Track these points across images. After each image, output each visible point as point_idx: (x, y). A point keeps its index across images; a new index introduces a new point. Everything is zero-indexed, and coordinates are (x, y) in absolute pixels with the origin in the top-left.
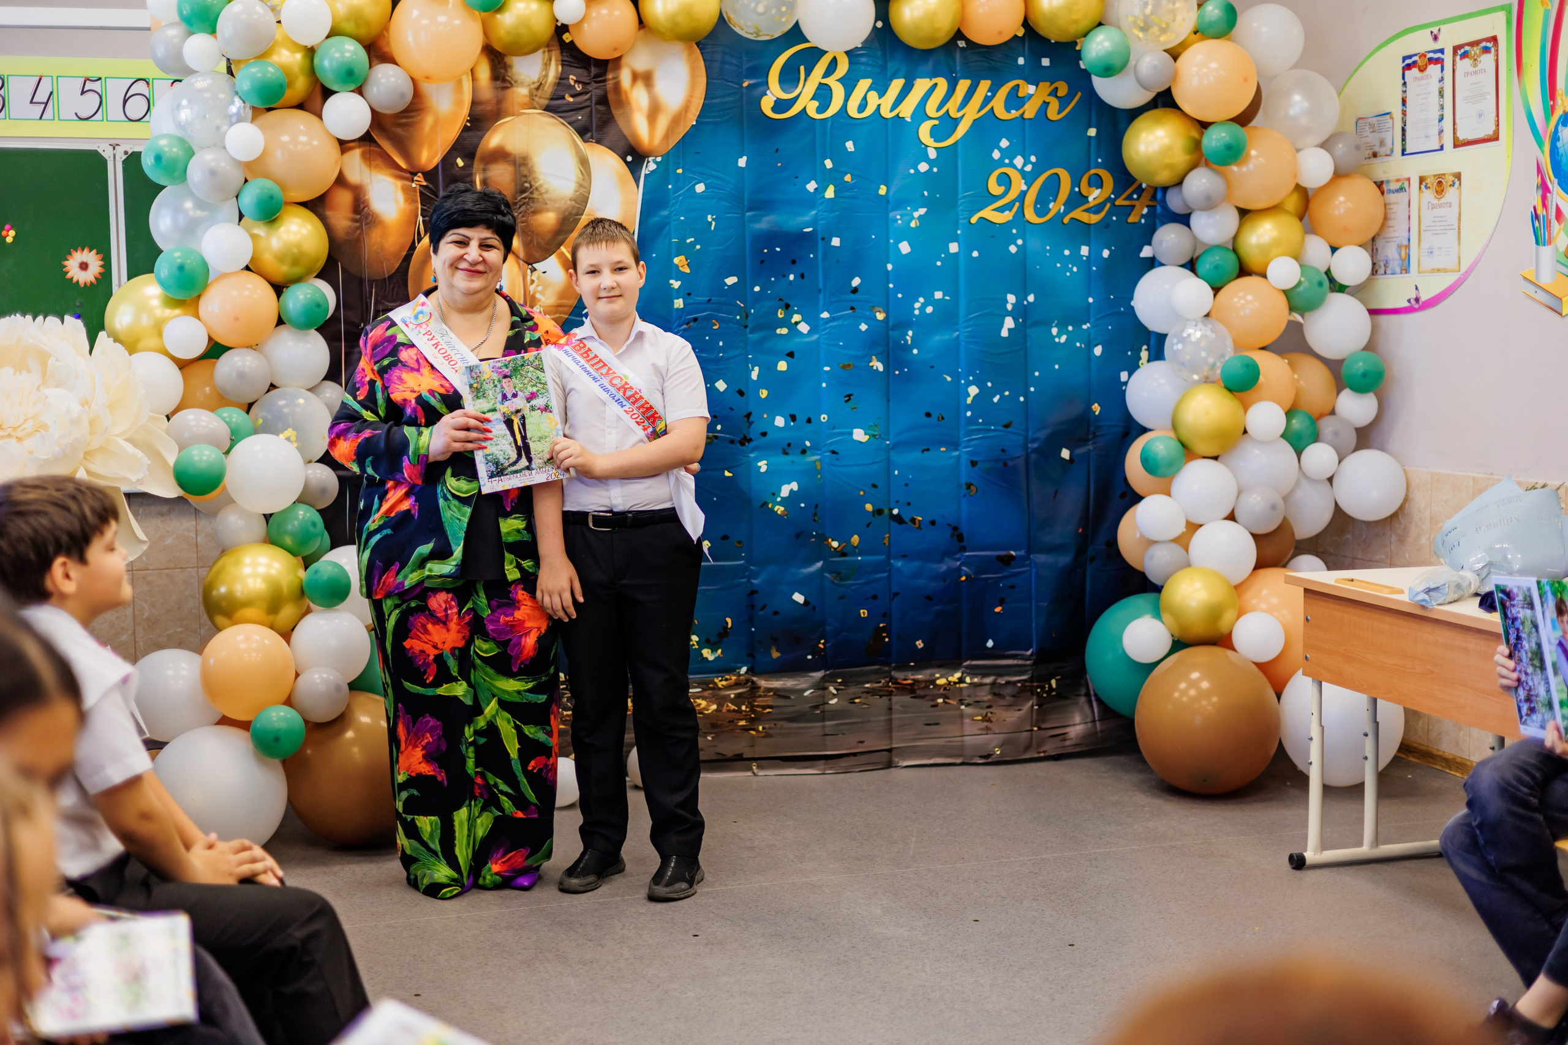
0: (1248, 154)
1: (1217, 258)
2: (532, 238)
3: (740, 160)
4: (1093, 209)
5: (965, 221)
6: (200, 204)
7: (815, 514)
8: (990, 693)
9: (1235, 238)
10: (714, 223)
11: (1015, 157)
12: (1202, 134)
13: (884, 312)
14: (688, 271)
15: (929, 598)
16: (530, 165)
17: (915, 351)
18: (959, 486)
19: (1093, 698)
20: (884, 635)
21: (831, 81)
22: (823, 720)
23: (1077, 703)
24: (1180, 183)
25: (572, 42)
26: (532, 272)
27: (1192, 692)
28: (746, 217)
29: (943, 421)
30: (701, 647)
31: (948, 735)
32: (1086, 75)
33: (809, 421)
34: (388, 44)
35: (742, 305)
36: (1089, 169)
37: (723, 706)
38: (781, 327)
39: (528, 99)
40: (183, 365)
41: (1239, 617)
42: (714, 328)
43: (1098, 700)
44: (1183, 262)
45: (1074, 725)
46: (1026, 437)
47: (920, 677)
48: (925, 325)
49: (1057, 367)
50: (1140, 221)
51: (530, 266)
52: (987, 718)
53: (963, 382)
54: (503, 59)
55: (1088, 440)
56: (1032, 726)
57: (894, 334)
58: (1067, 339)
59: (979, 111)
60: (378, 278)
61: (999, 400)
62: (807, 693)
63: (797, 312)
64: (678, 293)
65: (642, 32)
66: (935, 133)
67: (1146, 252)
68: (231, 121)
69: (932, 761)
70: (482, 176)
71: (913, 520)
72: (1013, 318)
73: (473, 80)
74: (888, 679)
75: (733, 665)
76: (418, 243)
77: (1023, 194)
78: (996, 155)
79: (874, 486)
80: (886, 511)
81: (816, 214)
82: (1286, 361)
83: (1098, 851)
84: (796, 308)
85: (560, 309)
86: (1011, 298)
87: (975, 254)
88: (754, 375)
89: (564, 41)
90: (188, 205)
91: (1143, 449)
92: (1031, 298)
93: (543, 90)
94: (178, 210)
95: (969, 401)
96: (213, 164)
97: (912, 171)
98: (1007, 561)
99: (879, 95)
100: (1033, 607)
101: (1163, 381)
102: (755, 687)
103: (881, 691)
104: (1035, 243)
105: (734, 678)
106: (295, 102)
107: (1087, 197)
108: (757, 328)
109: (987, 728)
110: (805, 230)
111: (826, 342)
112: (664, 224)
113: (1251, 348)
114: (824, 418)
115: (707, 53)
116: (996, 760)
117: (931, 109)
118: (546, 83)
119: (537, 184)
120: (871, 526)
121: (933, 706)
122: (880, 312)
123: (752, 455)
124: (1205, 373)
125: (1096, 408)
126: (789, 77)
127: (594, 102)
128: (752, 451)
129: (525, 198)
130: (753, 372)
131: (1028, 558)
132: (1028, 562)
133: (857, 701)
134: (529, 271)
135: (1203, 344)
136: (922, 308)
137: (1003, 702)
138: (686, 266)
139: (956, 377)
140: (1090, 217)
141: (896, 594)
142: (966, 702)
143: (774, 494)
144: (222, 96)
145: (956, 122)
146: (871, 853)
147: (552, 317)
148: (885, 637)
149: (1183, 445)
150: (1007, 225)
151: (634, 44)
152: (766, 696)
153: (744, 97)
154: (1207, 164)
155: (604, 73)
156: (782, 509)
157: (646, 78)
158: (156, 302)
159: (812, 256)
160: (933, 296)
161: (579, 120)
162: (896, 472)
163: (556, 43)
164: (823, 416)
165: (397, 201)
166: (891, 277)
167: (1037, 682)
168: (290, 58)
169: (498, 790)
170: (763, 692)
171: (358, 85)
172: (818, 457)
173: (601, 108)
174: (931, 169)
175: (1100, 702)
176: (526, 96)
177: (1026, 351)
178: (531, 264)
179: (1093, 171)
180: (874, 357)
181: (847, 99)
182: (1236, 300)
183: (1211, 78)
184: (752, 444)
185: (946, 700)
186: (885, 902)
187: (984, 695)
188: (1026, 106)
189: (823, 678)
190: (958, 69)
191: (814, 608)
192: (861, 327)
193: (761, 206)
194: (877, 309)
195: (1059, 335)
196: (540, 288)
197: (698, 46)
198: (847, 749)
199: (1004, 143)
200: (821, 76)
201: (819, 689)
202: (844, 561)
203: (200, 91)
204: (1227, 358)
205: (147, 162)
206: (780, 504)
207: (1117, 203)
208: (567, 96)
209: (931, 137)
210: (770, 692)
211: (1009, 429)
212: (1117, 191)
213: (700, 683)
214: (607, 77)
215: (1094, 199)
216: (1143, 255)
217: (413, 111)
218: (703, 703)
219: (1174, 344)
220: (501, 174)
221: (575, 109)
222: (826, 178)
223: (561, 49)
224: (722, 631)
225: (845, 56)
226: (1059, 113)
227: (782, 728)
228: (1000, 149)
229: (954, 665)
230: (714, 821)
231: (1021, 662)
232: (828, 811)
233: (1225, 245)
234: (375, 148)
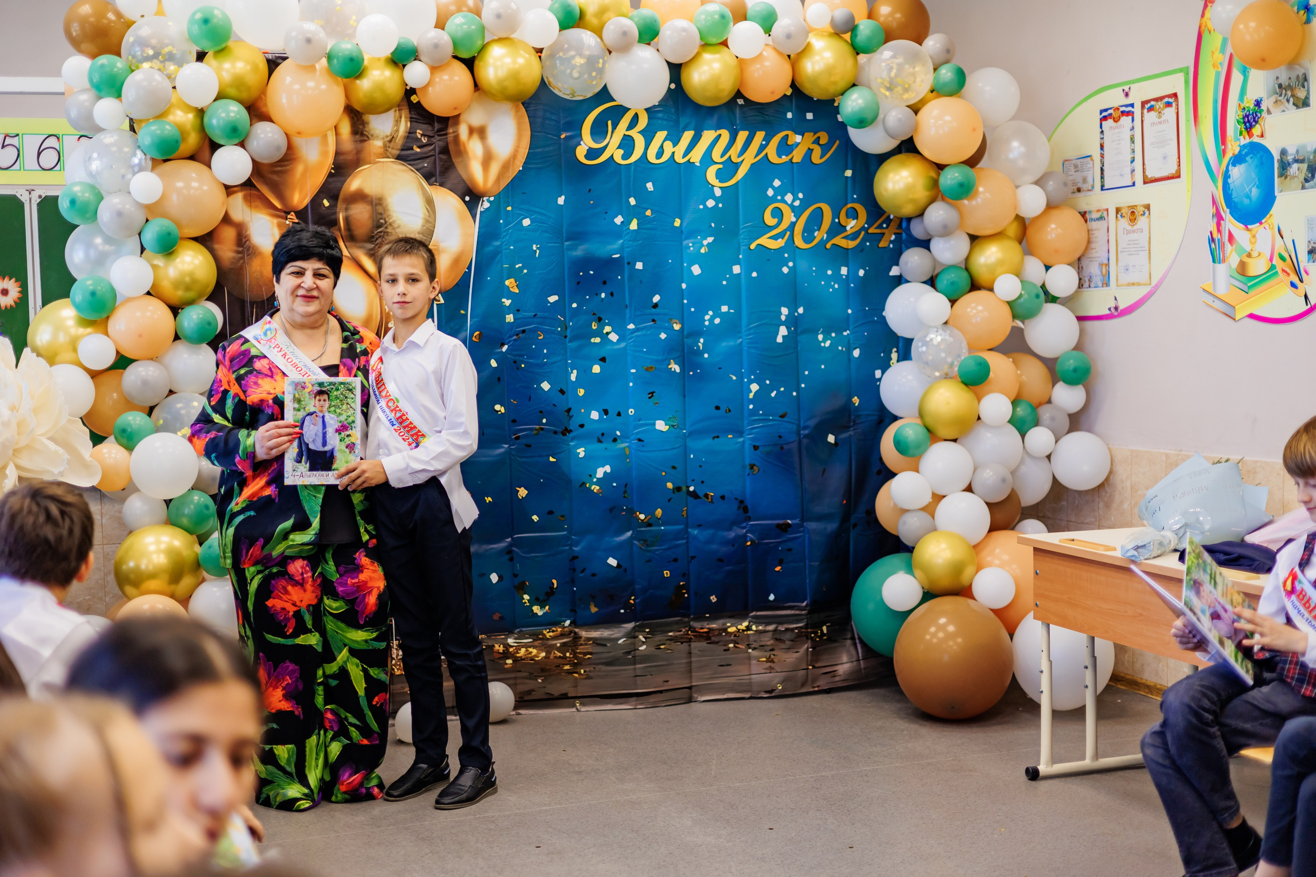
0: (977, 190)
1: (953, 275)
3: (559, 199)
4: (850, 236)
5: (746, 247)
6: (108, 240)
7: (625, 492)
8: (772, 639)
9: (967, 259)
10: (538, 251)
11: (786, 195)
12: (939, 175)
13: (680, 323)
14: (517, 291)
15: (720, 560)
16: (384, 204)
17: (706, 356)
18: (744, 467)
19: (857, 641)
20: (684, 591)
21: (634, 133)
22: (635, 664)
23: (844, 646)
24: (921, 215)
25: (419, 102)
27: (941, 635)
28: (565, 246)
29: (730, 413)
30: (532, 605)
31: (738, 674)
32: (843, 126)
33: (619, 414)
34: (266, 105)
35: (562, 319)
36: (846, 204)
37: (550, 654)
38: (595, 337)
39: (383, 150)
40: (94, 375)
41: (977, 572)
42: (539, 338)
43: (862, 642)
44: (925, 279)
45: (842, 664)
46: (799, 425)
47: (714, 626)
48: (714, 334)
49: (823, 367)
50: (889, 245)
52: (770, 660)
53: (746, 380)
54: (361, 117)
55: (849, 427)
57: (688, 341)
58: (830, 344)
59: (755, 157)
60: (258, 300)
61: (776, 395)
62: (620, 642)
63: (608, 324)
64: (509, 310)
65: (477, 93)
66: (720, 175)
67: (895, 271)
68: (133, 171)
69: (725, 696)
70: (344, 214)
71: (706, 496)
72: (786, 327)
73: (336, 134)
74: (687, 628)
75: (558, 619)
77: (793, 225)
78: (770, 192)
79: (674, 468)
80: (684, 489)
81: (623, 243)
82: (1011, 360)
84: (607, 321)
86: (785, 311)
87: (754, 274)
88: (573, 377)
89: (412, 102)
90: (98, 240)
91: (896, 433)
92: (801, 310)
93: (395, 142)
94: (89, 245)
95: (751, 396)
96: (120, 206)
97: (701, 207)
98: (785, 528)
99: (673, 144)
100: (807, 566)
101: (910, 377)
102: (577, 637)
103: (682, 638)
104: (803, 265)
105: (559, 630)
106: (188, 154)
107: (845, 227)
108: (574, 338)
109: (771, 668)
110: (614, 256)
111: (632, 349)
112: (497, 252)
113: (982, 350)
114: (631, 411)
115: (531, 110)
116: (778, 694)
117: (716, 155)
118: (397, 136)
119: (391, 221)
120: (672, 500)
121: (725, 650)
122: (676, 323)
123: (572, 444)
124: (945, 371)
125: (856, 400)
126: (599, 130)
127: (437, 152)
128: (572, 440)
129: (381, 232)
130: (572, 374)
131: (802, 526)
132: (802, 529)
133: (662, 647)
135: (942, 347)
136: (711, 320)
137: (783, 646)
138: (515, 287)
139: (740, 377)
140: (848, 243)
141: (693, 557)
142: (752, 646)
143: (590, 476)
144: (126, 149)
145: (737, 166)
146: (679, 775)
148: (685, 593)
150: (780, 250)
151: (469, 106)
152: (586, 644)
153: (562, 147)
154: (943, 199)
155: (446, 128)
156: (598, 488)
157: (480, 132)
158: (71, 323)
159: (619, 277)
160: (720, 309)
161: (425, 167)
162: (692, 456)
163: (405, 103)
164: (630, 411)
165: (273, 235)
166: (685, 294)
167: (811, 628)
168: (184, 118)
169: (348, 722)
170: (584, 641)
171: (241, 140)
172: (628, 444)
173: (443, 157)
174: (717, 205)
175: (864, 645)
176: (381, 147)
177: (797, 355)
179: (849, 205)
180: (672, 361)
181: (647, 148)
182: (969, 310)
183: (946, 128)
184: (572, 435)
185: (736, 645)
186: (694, 815)
187: (768, 640)
188: (794, 152)
189: (634, 628)
190: (738, 122)
191: (626, 570)
192: (661, 336)
193: (577, 236)
194: (674, 321)
195: (824, 341)
197: (523, 105)
198: (655, 687)
199: (777, 183)
200: (625, 129)
201: (631, 638)
202: (650, 531)
203: (108, 145)
204: (963, 358)
205: (64, 206)
206: (596, 484)
207: (870, 231)
208: (415, 147)
209: (717, 179)
210: (590, 641)
211: (785, 419)
212: (870, 222)
213: (531, 635)
214: (448, 131)
215: (851, 228)
216: (891, 274)
217: (287, 161)
218: (534, 651)
219: (919, 347)
220: (361, 213)
221: (423, 158)
222: (630, 213)
223: (409, 108)
224: (549, 591)
225: (645, 113)
226: (821, 158)
227: (600, 671)
228: (773, 188)
229: (740, 614)
230: (547, 750)
231: (797, 612)
232: (641, 739)
233: (959, 265)
234: (255, 192)
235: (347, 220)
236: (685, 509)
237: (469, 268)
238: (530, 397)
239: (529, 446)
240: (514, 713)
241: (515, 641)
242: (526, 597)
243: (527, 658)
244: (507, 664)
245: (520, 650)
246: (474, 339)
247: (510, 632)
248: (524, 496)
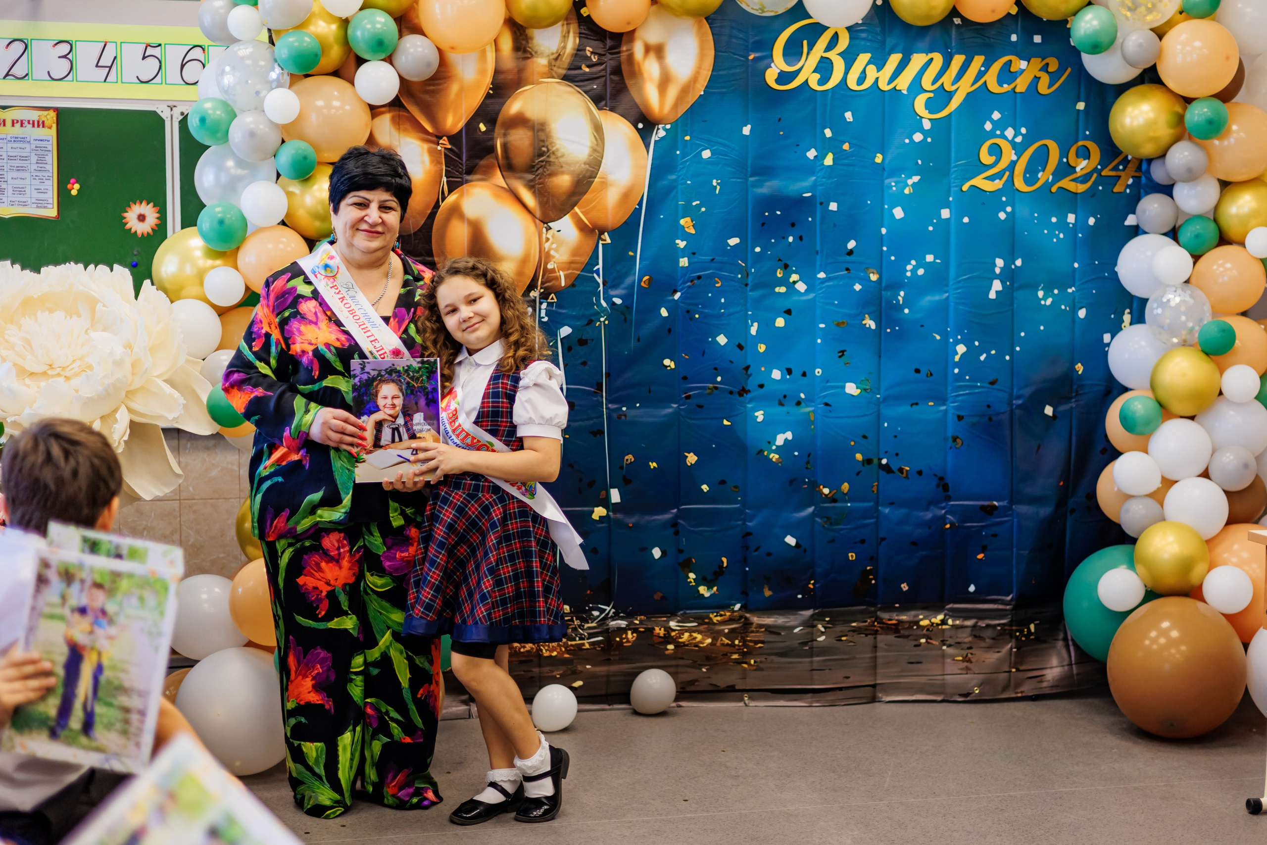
0: (1229, 129)
1: (1198, 227)
2: (548, 199)
3: (745, 128)
4: (1080, 179)
5: (957, 189)
6: (240, 163)
7: (808, 463)
8: (971, 635)
9: (1216, 208)
10: (718, 187)
11: (1006, 129)
12: (1185, 109)
13: (877, 273)
14: (693, 231)
15: (914, 543)
16: (548, 130)
17: (906, 311)
18: (946, 439)
19: (1070, 643)
20: (871, 577)
21: (833, 55)
22: (812, 656)
23: (1055, 647)
24: (1163, 156)
25: (589, 16)
26: (547, 230)
27: (1162, 641)
28: (749, 183)
29: (932, 378)
30: (698, 585)
31: (931, 672)
32: (1076, 53)
33: (804, 374)
34: (417, 16)
35: (744, 265)
36: (1077, 141)
37: (717, 641)
38: (780, 286)
39: (547, 69)
40: (222, 312)
41: (1209, 570)
42: (717, 285)
43: (1075, 644)
44: (1165, 230)
45: (1052, 668)
46: (1011, 394)
47: (904, 618)
48: (917, 287)
49: (1042, 328)
50: (1125, 190)
51: (546, 225)
52: (967, 659)
53: (951, 340)
54: (524, 31)
55: (1071, 398)
56: (1010, 667)
57: (887, 294)
58: (1052, 302)
59: (973, 84)
60: (405, 234)
61: (985, 358)
62: (796, 630)
63: (795, 272)
64: (683, 253)
65: (654, 7)
66: (931, 106)
67: (1131, 220)
68: (269, 87)
69: (912, 698)
70: (502, 140)
71: (901, 470)
72: (1001, 281)
73: (496, 51)
74: (873, 619)
75: (727, 602)
76: (442, 202)
77: (1013, 164)
78: (988, 126)
79: (865, 437)
80: (875, 461)
81: (816, 180)
82: (1263, 327)
83: (1064, 790)
84: (794, 269)
85: (573, 266)
86: (1000, 262)
87: (966, 220)
88: (754, 330)
89: (582, 15)
90: (230, 163)
91: (1122, 407)
92: (1019, 262)
93: (561, 60)
94: (220, 168)
95: (957, 358)
96: (252, 126)
97: (907, 141)
98: (990, 511)
99: (877, 69)
100: (1014, 555)
101: (1143, 343)
102: (747, 623)
103: (866, 630)
104: (1023, 211)
105: (728, 614)
106: (330, 70)
107: (1075, 168)
108: (755, 287)
109: (967, 668)
110: (804, 195)
111: (822, 300)
112: (671, 188)
113: (1228, 314)
114: (818, 372)
115: (716, 27)
116: (974, 698)
117: (927, 82)
118: (564, 54)
119: (554, 149)
120: (860, 474)
121: (916, 646)
122: (873, 273)
123: (749, 406)
124: (1184, 337)
125: (1080, 368)
126: (793, 51)
127: (608, 72)
128: (750, 401)
129: (542, 161)
130: (752, 328)
131: (1011, 509)
132: (1010, 512)
133: (844, 638)
134: (544, 230)
135: (1183, 309)
136: (914, 271)
137: (983, 644)
138: (692, 227)
139: (945, 336)
140: (1077, 187)
141: (883, 539)
142: (948, 643)
143: (769, 443)
144: (262, 63)
145: (950, 95)
146: (848, 785)
147: (566, 272)
148: (872, 579)
149: (1161, 405)
150: (997, 193)
151: (646, 19)
152: (758, 632)
153: (750, 70)
154: (1190, 138)
155: (619, 45)
156: (777, 456)
157: (657, 51)
158: (198, 254)
159: (810, 219)
160: (925, 259)
161: (595, 89)
162: (886, 425)
163: (574, 16)
165: (423, 162)
166: (885, 240)
167: (1016, 626)
168: (326, 29)
169: (389, 717)
170: (756, 628)
171: (389, 54)
172: (812, 409)
173: (615, 78)
174: (925, 140)
175: (1077, 647)
176: (545, 66)
177: (1013, 313)
178: (547, 223)
179: (1080, 143)
180: (867, 316)
181: (847, 72)
182: (1215, 267)
183: (1195, 56)
184: (749, 396)
185: (929, 641)
186: (856, 833)
187: (966, 637)
188: (1018, 81)
189: (812, 616)
190: (953, 44)
191: (805, 551)
192: (855, 287)
193: (764, 171)
194: (871, 270)
195: (1045, 298)
196: (554, 246)
197: (707, 21)
198: (834, 684)
199: (996, 116)
200: (823, 50)
201: (808, 627)
202: (834, 508)
203: (243, 58)
204: (1205, 323)
205: (193, 123)
206: (775, 452)
207: (1103, 173)
208: (583, 67)
209: (926, 109)
210: (761, 628)
211: (995, 386)
212: (1104, 163)
213: (696, 619)
214: (621, 49)
215: (1082, 169)
216: (1127, 223)
217: (440, 79)
218: (699, 637)
219: (1154, 309)
220: (520, 139)
221: (591, 79)
222: (824, 147)
223: (579, 23)
224: (718, 570)
225: (846, 31)
226: (1049, 87)
227: (772, 662)
228: (992, 121)
229: (937, 607)
230: (704, 750)
231: (1001, 607)
232: (811, 743)
233: (1207, 215)
234: (405, 114)
235: (505, 146)
236: (875, 484)
237: (640, 204)
238: (704, 353)
239: (701, 407)
240: (674, 705)
241: (677, 624)
242: (692, 576)
243: (691, 644)
244: (668, 650)
245: (683, 635)
246: (643, 284)
247: (672, 614)
248: (693, 463)
